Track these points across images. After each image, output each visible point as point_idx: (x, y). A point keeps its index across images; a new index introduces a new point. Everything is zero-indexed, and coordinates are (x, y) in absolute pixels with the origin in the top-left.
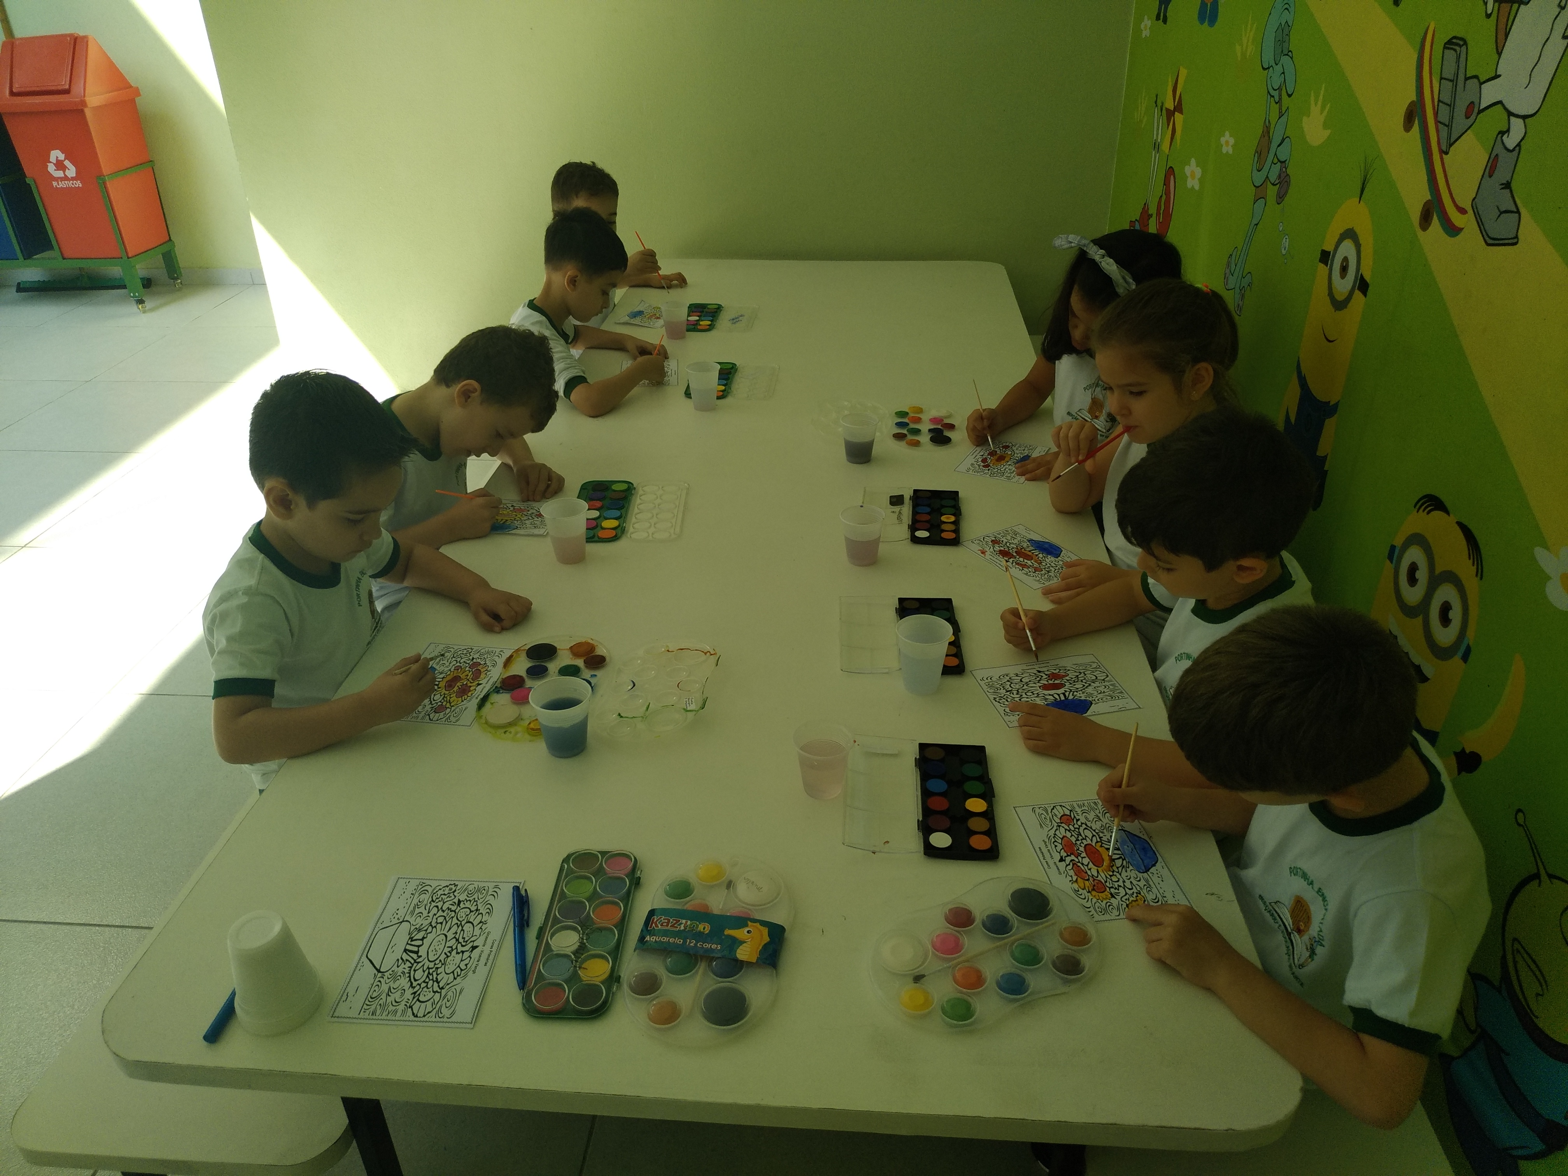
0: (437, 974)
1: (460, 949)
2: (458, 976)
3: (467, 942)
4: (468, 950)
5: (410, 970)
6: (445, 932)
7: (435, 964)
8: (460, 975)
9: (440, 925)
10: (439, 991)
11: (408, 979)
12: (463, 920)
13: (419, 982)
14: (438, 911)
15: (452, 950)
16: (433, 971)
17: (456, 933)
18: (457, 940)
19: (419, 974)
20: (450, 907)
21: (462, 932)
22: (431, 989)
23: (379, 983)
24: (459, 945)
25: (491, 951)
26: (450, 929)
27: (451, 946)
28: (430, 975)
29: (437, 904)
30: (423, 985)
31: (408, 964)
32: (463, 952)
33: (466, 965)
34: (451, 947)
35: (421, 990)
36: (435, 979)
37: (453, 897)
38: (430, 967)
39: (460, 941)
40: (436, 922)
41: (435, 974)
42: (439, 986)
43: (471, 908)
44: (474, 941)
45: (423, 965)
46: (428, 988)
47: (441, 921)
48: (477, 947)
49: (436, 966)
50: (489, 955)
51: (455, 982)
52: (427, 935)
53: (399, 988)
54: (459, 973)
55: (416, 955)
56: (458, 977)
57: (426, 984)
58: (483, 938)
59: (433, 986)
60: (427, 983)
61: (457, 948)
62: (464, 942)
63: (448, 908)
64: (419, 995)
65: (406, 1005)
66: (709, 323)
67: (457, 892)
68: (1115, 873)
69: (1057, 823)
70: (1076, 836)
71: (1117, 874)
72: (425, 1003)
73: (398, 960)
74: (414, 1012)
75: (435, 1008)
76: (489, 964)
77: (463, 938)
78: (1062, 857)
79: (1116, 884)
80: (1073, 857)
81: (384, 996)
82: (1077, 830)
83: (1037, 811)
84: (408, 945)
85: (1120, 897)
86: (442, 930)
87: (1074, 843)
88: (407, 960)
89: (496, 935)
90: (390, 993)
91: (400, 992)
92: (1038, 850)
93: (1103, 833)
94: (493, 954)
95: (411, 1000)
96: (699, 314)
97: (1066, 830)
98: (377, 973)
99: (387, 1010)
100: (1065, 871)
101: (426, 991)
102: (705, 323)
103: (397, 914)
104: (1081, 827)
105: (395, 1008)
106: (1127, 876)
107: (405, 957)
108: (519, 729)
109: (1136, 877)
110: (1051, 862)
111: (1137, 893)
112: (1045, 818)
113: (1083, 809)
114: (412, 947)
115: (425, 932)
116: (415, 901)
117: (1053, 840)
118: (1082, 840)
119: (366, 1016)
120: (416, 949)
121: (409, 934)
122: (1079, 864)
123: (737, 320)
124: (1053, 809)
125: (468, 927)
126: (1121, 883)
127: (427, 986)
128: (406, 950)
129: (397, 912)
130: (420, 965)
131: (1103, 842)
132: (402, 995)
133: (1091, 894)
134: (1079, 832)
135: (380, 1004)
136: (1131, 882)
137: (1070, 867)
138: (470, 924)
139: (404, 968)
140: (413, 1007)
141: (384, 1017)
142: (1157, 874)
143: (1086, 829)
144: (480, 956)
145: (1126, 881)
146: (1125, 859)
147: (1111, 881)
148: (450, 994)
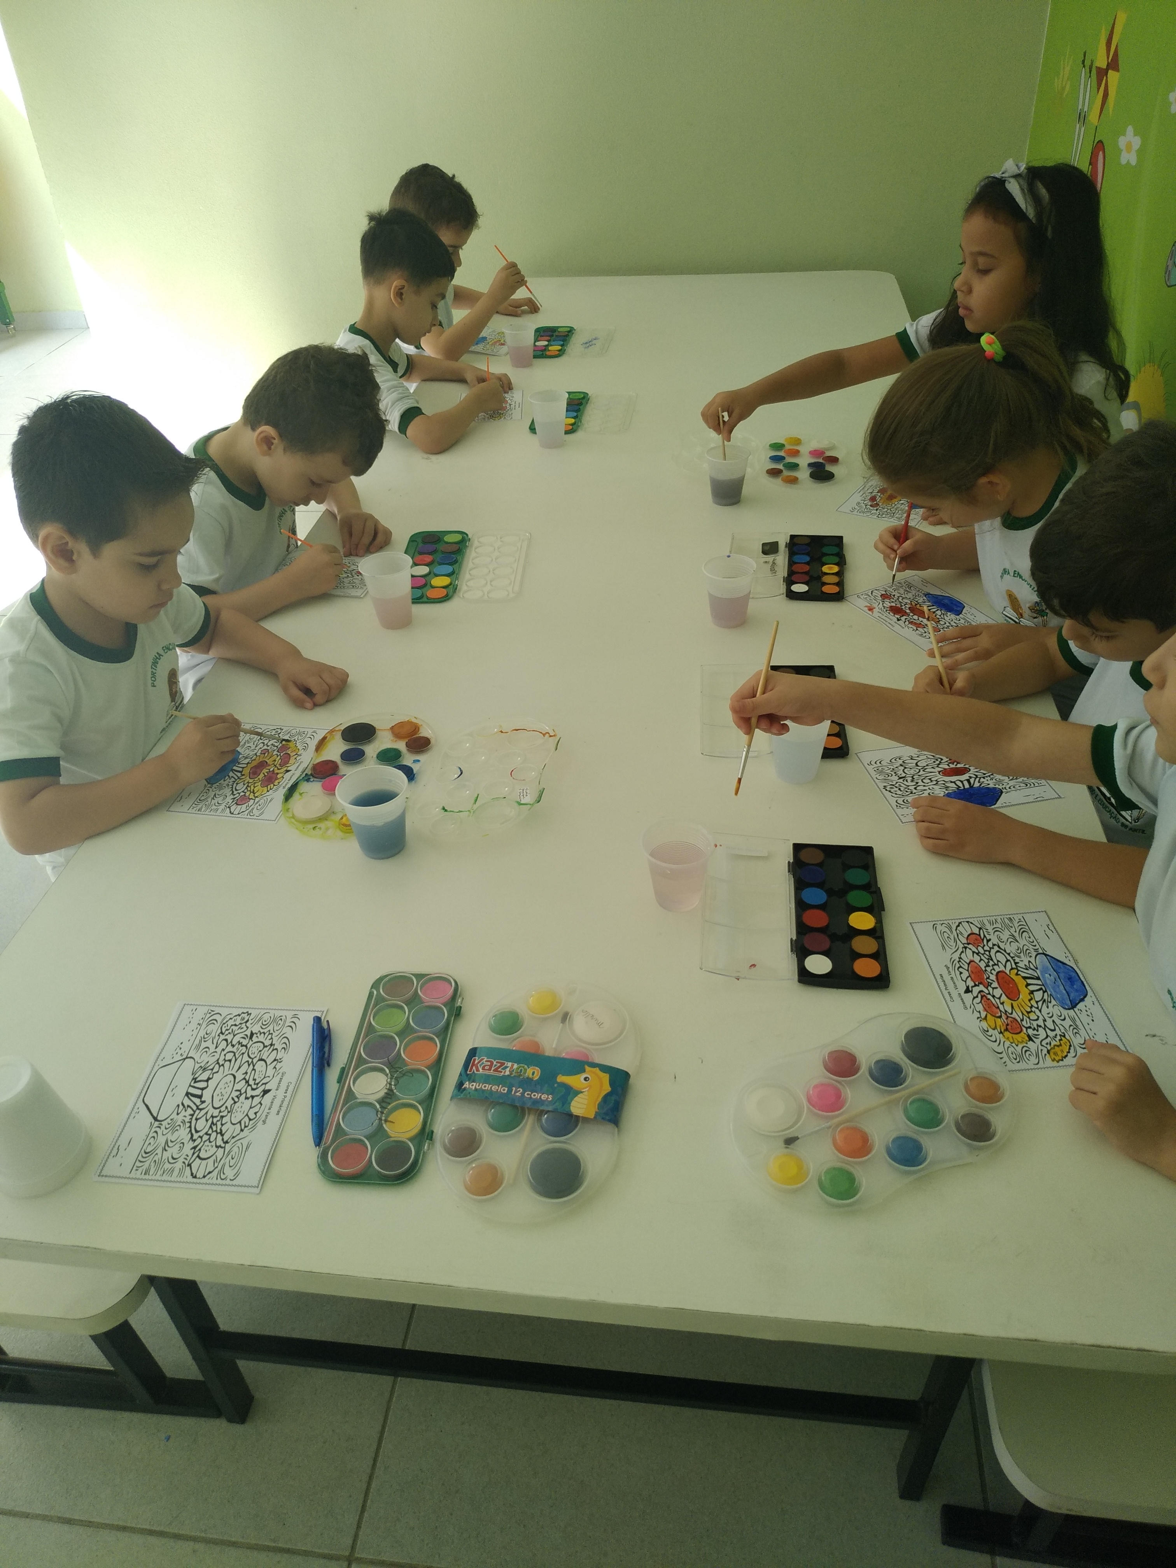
0: (222, 1125)
1: (250, 1093)
2: (245, 1127)
3: (258, 1084)
4: (258, 1094)
5: (191, 1119)
6: (233, 1072)
7: (220, 1112)
8: (248, 1126)
9: (228, 1063)
10: (223, 1145)
11: (189, 1129)
12: (256, 1057)
13: (201, 1134)
14: (227, 1045)
15: (241, 1094)
16: (218, 1121)
17: (246, 1073)
18: (247, 1082)
19: (201, 1125)
20: (242, 1040)
21: (253, 1072)
22: (213, 1144)
23: (155, 1135)
24: (249, 1088)
25: (285, 1097)
26: (240, 1068)
27: (239, 1089)
28: (214, 1125)
29: (226, 1037)
30: (206, 1138)
31: (190, 1111)
32: (253, 1097)
33: (256, 1113)
34: (240, 1091)
35: (202, 1143)
36: (219, 1131)
37: (245, 1028)
38: (214, 1115)
39: (250, 1083)
40: (224, 1059)
41: (219, 1124)
42: (223, 1139)
43: (264, 1041)
44: (266, 1084)
45: (207, 1113)
46: (210, 1142)
47: (230, 1058)
48: (269, 1091)
49: (221, 1114)
50: (282, 1102)
51: (242, 1135)
52: (213, 1074)
53: (178, 1140)
54: (248, 1123)
55: (199, 1100)
56: (246, 1129)
57: (208, 1137)
58: (276, 1080)
59: (216, 1139)
60: (210, 1135)
61: (246, 1092)
62: (255, 1084)
63: (239, 1042)
64: (200, 1150)
65: (184, 1163)
66: (560, 348)
67: (250, 1022)
68: (1033, 1009)
69: (963, 944)
70: (986, 961)
71: (1037, 1011)
72: (207, 1161)
73: (178, 1106)
74: (193, 1172)
75: (217, 1167)
76: (282, 1113)
77: (254, 1080)
78: (968, 987)
79: (1035, 1023)
80: (981, 987)
81: (159, 1151)
82: (987, 953)
83: (939, 928)
84: (190, 1088)
85: (1040, 1040)
86: (231, 1068)
87: (984, 969)
88: (188, 1106)
89: (291, 1077)
90: (167, 1147)
91: (178, 1146)
92: (938, 977)
93: (1019, 957)
94: (287, 1100)
95: (190, 1156)
96: (548, 338)
97: (974, 952)
98: (153, 1121)
99: (163, 1169)
100: (972, 1006)
101: (208, 1146)
102: (555, 348)
103: (180, 1049)
104: (992, 950)
105: (172, 1165)
106: (1048, 1014)
107: (187, 1102)
108: (328, 824)
109: (1060, 1015)
110: (955, 994)
111: (1060, 1035)
112: (948, 937)
113: (995, 926)
114: (195, 1089)
115: (211, 1071)
116: (202, 1033)
117: (958, 965)
118: (993, 965)
119: (138, 1176)
120: (199, 1092)
121: (192, 1074)
122: (989, 997)
123: (590, 343)
124: (958, 926)
125: (260, 1066)
126: (1040, 1022)
127: (209, 1139)
128: (187, 1094)
129: (181, 1046)
130: (203, 1112)
131: (1019, 969)
132: (181, 1149)
133: (1004, 1036)
134: (990, 956)
135: (155, 1161)
136: (1053, 1021)
137: (978, 1000)
138: (263, 1062)
139: (185, 1116)
140: (192, 1165)
141: (158, 1177)
142: (1086, 1011)
143: (998, 951)
144: (272, 1102)
145: (1047, 1019)
146: (1046, 991)
147: (1028, 1020)
148: (235, 1149)
